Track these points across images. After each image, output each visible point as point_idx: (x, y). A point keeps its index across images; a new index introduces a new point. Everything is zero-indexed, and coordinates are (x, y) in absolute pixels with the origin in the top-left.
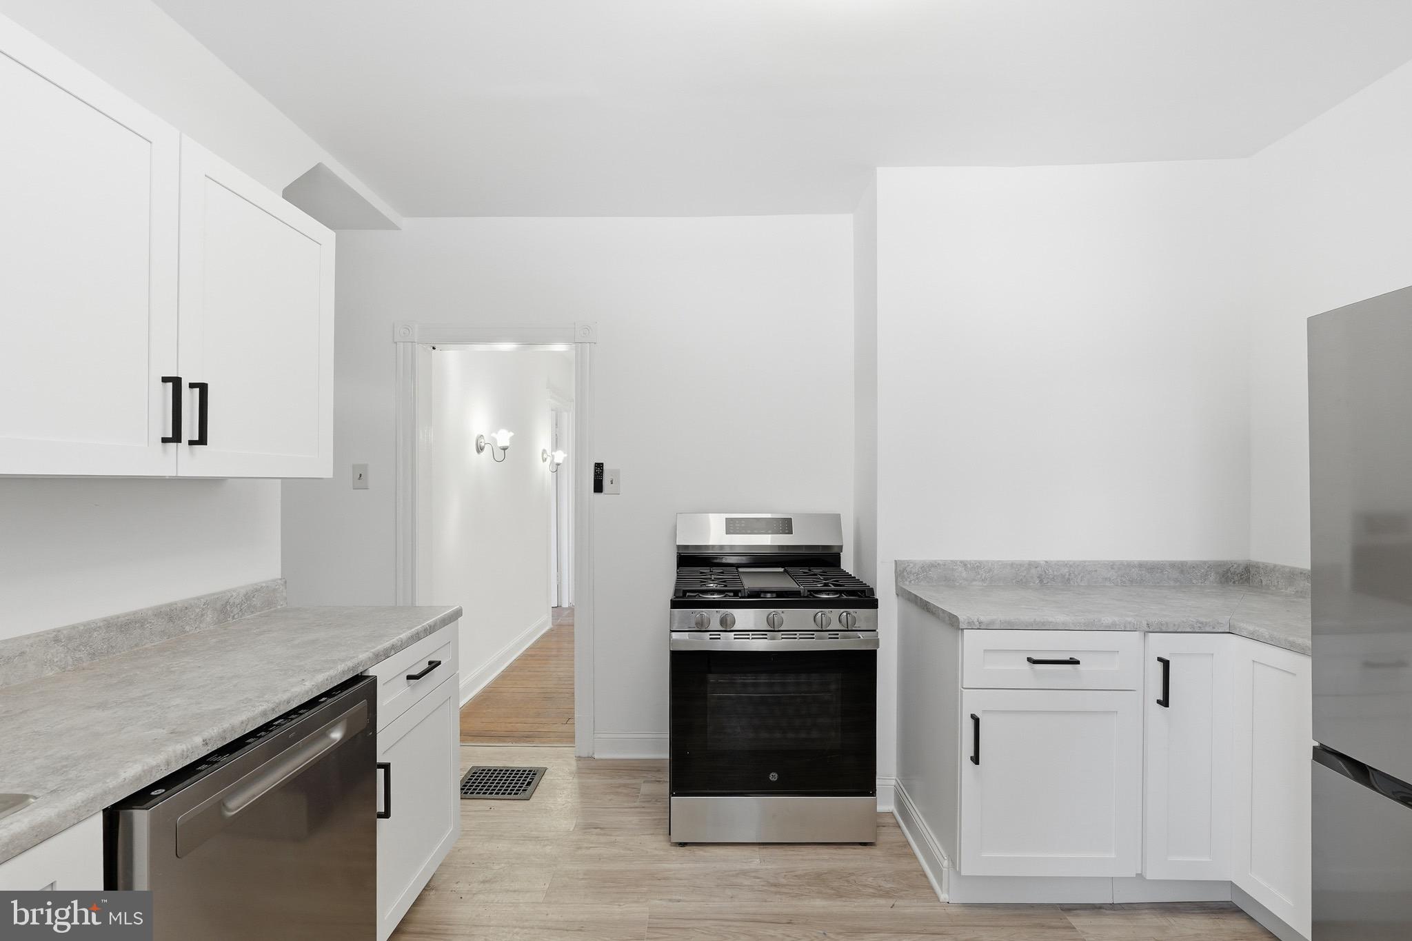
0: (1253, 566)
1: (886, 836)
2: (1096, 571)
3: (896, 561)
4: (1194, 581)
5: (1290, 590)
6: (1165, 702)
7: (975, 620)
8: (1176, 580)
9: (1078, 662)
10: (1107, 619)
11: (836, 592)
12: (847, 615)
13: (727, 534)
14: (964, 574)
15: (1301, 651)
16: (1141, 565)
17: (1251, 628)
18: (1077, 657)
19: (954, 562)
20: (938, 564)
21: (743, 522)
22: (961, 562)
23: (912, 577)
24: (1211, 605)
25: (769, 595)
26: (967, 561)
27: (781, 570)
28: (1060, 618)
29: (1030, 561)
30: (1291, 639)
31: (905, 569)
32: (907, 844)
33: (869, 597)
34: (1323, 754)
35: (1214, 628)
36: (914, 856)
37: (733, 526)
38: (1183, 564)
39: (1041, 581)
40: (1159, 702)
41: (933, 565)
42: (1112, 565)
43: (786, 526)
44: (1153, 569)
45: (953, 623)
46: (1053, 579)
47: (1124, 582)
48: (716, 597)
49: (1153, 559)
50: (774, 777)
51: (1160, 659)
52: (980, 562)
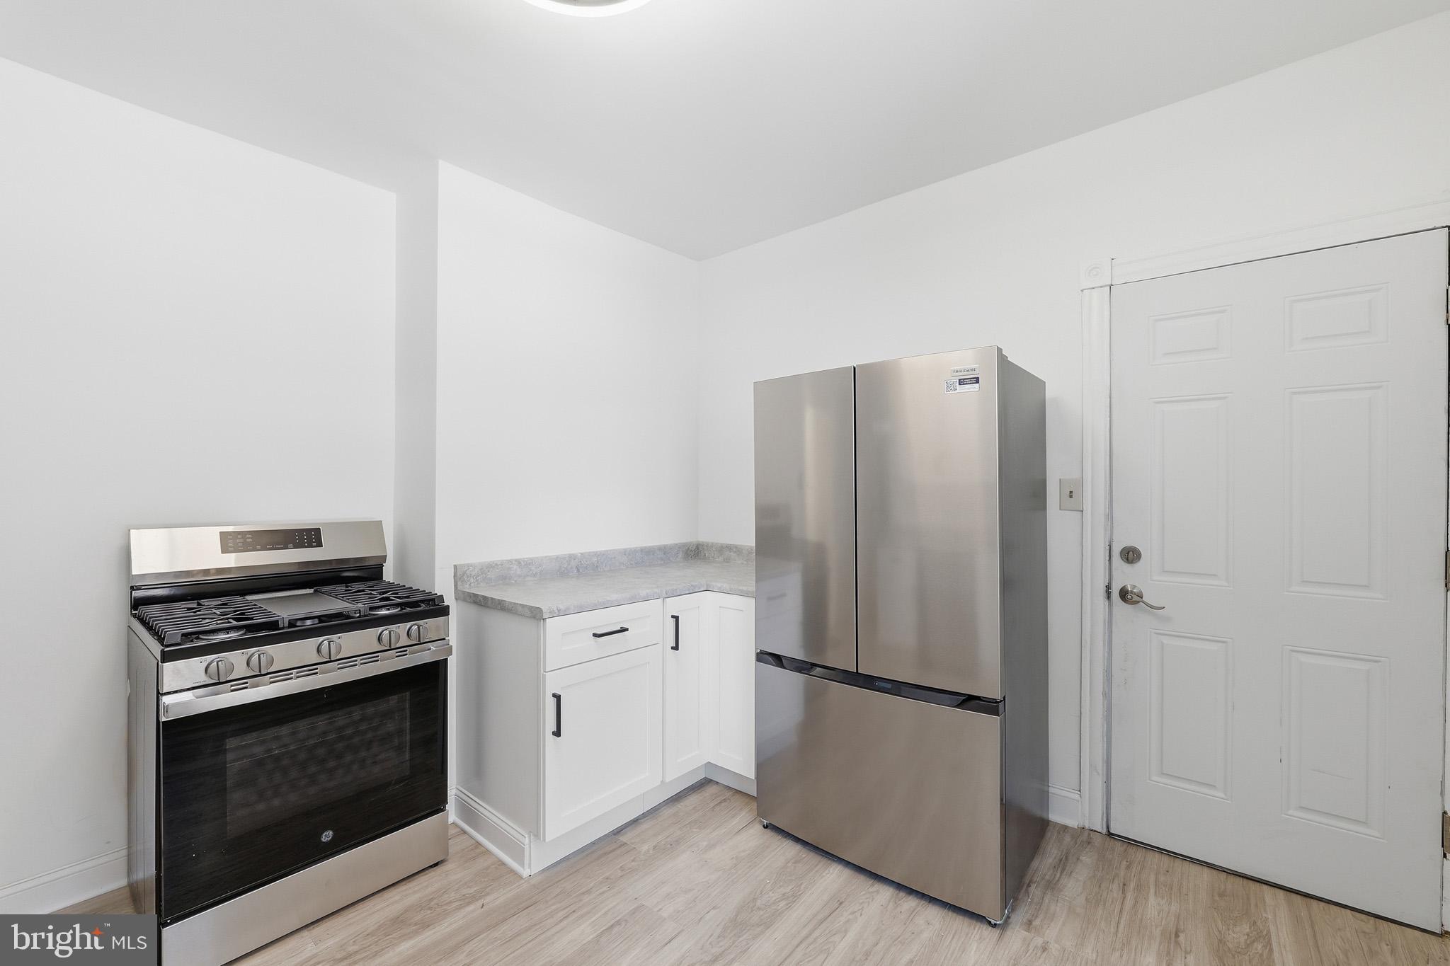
0: (700, 544)
1: (455, 846)
2: (615, 558)
3: (455, 567)
4: (671, 559)
5: (721, 559)
6: (676, 648)
7: (555, 609)
8: (662, 559)
9: (627, 630)
10: (643, 593)
11: (397, 605)
12: (419, 628)
13: (222, 553)
14: (519, 572)
15: (747, 595)
16: (643, 550)
17: (719, 585)
18: (625, 626)
19: (510, 561)
20: (496, 564)
21: (248, 536)
22: (516, 560)
23: (472, 580)
24: (691, 574)
25: (309, 622)
26: (521, 559)
27: (312, 591)
28: (614, 597)
29: (570, 554)
30: (741, 588)
31: (464, 573)
32: (478, 844)
33: (438, 605)
34: (762, 656)
35: (699, 588)
36: (488, 852)
37: (230, 542)
38: (665, 547)
39: (578, 570)
40: (672, 648)
41: (491, 566)
42: (625, 552)
43: (311, 537)
44: (648, 551)
45: (536, 615)
46: (586, 568)
47: (632, 564)
48: (223, 637)
49: (649, 545)
50: (327, 836)
51: (673, 617)
52: (531, 559)
